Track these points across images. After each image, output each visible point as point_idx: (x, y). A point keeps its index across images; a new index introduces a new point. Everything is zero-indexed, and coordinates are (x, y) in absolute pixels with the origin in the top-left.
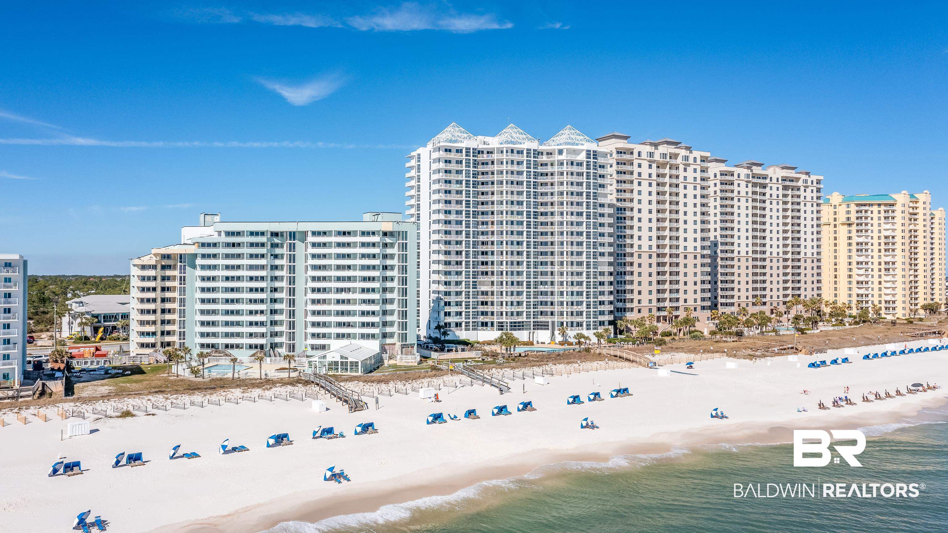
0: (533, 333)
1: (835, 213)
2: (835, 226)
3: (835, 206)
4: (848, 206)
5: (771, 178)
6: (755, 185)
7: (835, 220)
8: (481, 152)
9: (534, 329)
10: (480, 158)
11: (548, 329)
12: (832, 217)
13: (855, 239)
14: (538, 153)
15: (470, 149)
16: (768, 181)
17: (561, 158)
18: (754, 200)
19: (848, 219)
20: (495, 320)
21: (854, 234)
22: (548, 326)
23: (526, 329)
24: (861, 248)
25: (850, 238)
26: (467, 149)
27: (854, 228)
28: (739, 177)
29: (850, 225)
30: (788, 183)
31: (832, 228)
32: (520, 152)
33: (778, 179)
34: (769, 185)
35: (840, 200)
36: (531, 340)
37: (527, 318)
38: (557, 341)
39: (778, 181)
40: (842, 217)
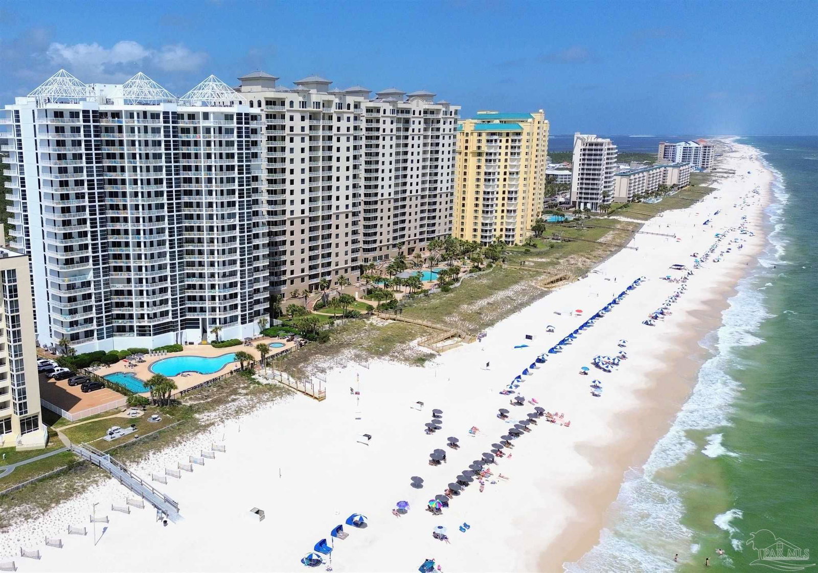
0: (181, 333)
1: (467, 141)
2: (466, 154)
3: (467, 134)
4: (480, 135)
5: (414, 111)
6: (399, 120)
7: (466, 148)
8: (103, 115)
9: (182, 329)
10: (104, 123)
11: (198, 327)
12: (464, 145)
13: (484, 169)
14: (178, 116)
15: (88, 112)
16: (411, 115)
17: (207, 124)
18: (398, 138)
19: (479, 148)
20: (135, 323)
21: (483, 163)
22: (199, 323)
23: (174, 331)
24: (489, 177)
25: (479, 167)
26: (84, 112)
27: (483, 158)
28: (384, 113)
29: (480, 154)
30: (429, 116)
31: (463, 157)
32: (155, 116)
33: (420, 112)
34: (412, 120)
35: (472, 128)
36: (179, 343)
37: (173, 318)
38: (209, 341)
39: (420, 114)
40: (473, 147)
